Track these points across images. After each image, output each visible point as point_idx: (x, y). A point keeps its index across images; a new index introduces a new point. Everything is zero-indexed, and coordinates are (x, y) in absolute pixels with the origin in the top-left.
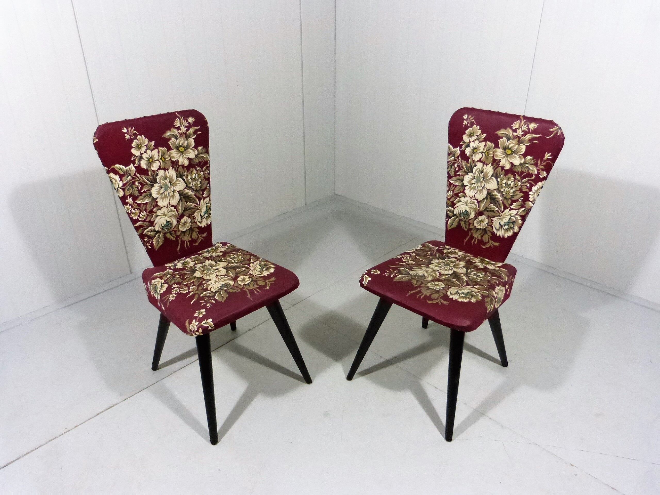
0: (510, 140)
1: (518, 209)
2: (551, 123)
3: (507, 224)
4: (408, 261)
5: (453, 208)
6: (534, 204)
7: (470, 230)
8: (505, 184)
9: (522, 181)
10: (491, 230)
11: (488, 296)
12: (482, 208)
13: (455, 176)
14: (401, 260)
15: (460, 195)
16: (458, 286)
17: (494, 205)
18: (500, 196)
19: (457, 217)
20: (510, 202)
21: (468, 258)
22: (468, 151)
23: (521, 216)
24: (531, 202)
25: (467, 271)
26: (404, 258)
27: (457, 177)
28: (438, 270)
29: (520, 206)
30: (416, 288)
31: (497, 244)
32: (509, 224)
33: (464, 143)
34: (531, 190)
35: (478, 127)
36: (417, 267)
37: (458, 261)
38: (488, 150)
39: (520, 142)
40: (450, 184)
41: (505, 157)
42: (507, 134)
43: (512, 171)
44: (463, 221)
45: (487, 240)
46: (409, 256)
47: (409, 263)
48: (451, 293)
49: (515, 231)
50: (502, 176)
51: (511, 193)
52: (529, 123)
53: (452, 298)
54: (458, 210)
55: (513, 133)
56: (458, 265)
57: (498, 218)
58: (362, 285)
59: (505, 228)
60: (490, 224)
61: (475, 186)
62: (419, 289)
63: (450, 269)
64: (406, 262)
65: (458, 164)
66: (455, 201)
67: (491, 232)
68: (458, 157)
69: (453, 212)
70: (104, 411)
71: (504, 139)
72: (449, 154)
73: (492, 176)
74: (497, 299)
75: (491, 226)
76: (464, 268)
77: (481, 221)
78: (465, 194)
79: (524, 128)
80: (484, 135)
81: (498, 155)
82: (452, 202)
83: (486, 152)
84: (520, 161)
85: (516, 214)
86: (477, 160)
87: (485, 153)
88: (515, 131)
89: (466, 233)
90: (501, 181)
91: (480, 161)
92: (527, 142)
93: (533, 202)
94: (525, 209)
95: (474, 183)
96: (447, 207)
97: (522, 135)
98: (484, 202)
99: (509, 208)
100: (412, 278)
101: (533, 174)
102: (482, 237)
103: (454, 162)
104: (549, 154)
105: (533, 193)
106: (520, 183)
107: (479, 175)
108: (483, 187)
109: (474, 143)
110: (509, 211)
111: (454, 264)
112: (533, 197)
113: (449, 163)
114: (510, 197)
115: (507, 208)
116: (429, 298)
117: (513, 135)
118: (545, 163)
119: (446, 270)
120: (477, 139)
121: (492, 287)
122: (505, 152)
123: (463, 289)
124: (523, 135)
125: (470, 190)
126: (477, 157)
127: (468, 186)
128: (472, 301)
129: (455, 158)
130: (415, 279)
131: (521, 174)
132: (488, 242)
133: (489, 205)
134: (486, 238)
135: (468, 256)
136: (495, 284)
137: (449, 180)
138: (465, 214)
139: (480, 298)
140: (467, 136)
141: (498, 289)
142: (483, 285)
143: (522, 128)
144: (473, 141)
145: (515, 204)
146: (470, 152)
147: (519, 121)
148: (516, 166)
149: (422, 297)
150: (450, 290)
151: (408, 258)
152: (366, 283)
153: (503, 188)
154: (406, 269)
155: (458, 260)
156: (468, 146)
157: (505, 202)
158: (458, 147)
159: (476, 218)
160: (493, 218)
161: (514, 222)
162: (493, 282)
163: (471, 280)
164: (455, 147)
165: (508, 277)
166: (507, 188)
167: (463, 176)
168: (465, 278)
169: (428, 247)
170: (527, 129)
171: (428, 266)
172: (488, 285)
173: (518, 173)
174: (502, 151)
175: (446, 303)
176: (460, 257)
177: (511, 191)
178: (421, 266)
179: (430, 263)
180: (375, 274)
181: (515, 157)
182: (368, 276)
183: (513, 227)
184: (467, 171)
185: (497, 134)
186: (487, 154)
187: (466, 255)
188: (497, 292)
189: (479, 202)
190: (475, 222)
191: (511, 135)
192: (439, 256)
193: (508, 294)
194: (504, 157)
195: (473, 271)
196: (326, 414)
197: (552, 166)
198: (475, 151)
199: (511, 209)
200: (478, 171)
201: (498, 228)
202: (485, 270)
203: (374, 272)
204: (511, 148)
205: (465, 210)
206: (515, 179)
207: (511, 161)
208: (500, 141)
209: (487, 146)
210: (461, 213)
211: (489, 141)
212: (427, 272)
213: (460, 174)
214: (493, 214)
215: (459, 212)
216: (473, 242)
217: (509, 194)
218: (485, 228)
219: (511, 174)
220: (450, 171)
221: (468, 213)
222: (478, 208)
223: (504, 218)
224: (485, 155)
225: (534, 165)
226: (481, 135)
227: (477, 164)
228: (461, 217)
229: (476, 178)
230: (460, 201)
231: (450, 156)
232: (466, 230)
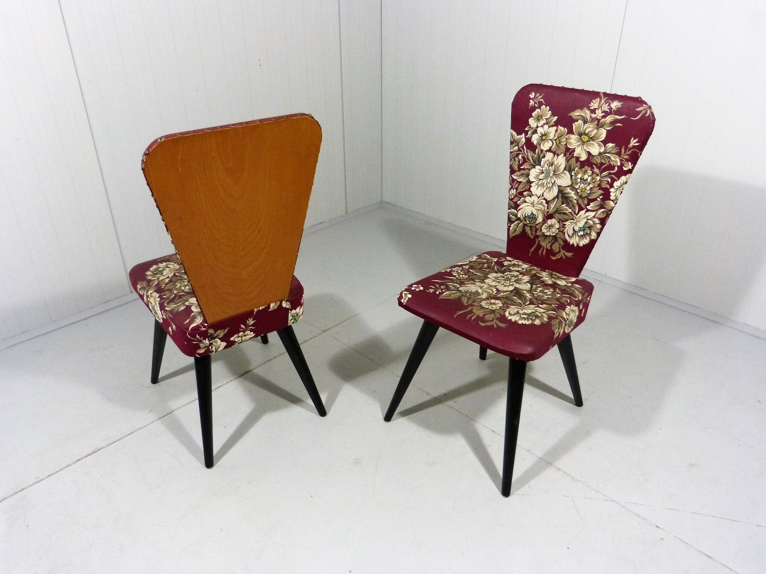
0: (587, 123)
1: (597, 210)
2: (639, 101)
3: (583, 229)
4: (459, 275)
5: (517, 210)
6: (616, 204)
7: (537, 237)
8: (581, 179)
9: (602, 175)
10: (563, 238)
11: (556, 318)
12: (551, 209)
13: (520, 170)
14: (450, 274)
15: (525, 193)
16: (520, 305)
17: (566, 206)
18: (574, 194)
19: (521, 221)
20: (586, 202)
21: (534, 272)
22: (535, 139)
23: (600, 219)
24: (613, 201)
25: (532, 287)
26: (454, 271)
27: (522, 172)
28: (496, 286)
29: (598, 206)
30: (467, 307)
31: (569, 255)
32: (585, 229)
33: (530, 129)
34: (612, 186)
35: (548, 108)
36: (470, 282)
37: (521, 276)
38: (560, 137)
39: (599, 125)
40: (513, 180)
41: (581, 146)
42: (584, 115)
43: (589, 163)
44: (528, 226)
45: (558, 250)
46: (461, 269)
47: (460, 277)
48: (510, 314)
49: (593, 238)
50: (576, 169)
51: (588, 190)
52: (610, 102)
53: (511, 320)
54: (522, 213)
55: (591, 114)
56: (521, 280)
57: (571, 222)
58: (400, 304)
59: (579, 234)
60: (562, 229)
61: (543, 182)
62: (470, 308)
63: (510, 285)
64: (456, 276)
65: (523, 155)
66: (519, 202)
67: (561, 239)
68: (522, 147)
69: (516, 216)
70: (86, 457)
71: (580, 122)
72: (512, 143)
73: (565, 169)
74: (567, 322)
75: (562, 232)
76: (528, 284)
77: (551, 226)
78: (531, 192)
79: (604, 108)
80: (555, 118)
81: (572, 143)
82: (516, 203)
83: (558, 139)
84: (599, 149)
85: (594, 217)
86: (546, 150)
87: (555, 140)
88: (593, 111)
89: (532, 242)
90: (575, 175)
91: (550, 150)
92: (608, 125)
93: (615, 201)
94: (605, 210)
95: (542, 178)
96: (509, 209)
97: (602, 116)
98: (554, 201)
99: (586, 210)
100: (463, 295)
101: (615, 166)
102: (551, 246)
103: (518, 152)
104: (636, 140)
105: (615, 190)
106: (598, 178)
107: (548, 169)
108: (554, 184)
109: (543, 128)
110: (585, 213)
111: (516, 278)
112: (615, 195)
113: (511, 155)
114: (586, 195)
115: (583, 209)
116: (482, 319)
117: (591, 117)
118: (630, 152)
119: (505, 286)
120: (547, 123)
121: (562, 307)
122: (581, 139)
123: (525, 309)
124: (604, 117)
125: (537, 188)
126: (546, 146)
127: (534, 183)
128: (536, 323)
129: (519, 148)
130: (465, 296)
131: (599, 166)
132: (559, 252)
133: (561, 205)
134: (556, 247)
135: (534, 269)
136: (566, 304)
137: (511, 176)
138: (531, 218)
139: (546, 319)
140: (534, 119)
141: (569, 309)
142: (551, 304)
143: (602, 108)
144: (542, 126)
145: (592, 204)
146: (537, 139)
147: (598, 99)
148: (594, 156)
149: (473, 318)
150: (508, 310)
151: (459, 271)
152: (406, 302)
153: (578, 184)
154: (455, 284)
155: (521, 274)
156: (535, 132)
157: (580, 202)
158: (523, 134)
159: (544, 222)
160: (564, 222)
161: (592, 226)
162: (563, 300)
163: (536, 298)
164: (519, 133)
165: (583, 295)
166: (583, 184)
167: (529, 170)
168: (528, 295)
169: (485, 258)
170: (608, 109)
171: (483, 281)
172: (556, 304)
174: (577, 138)
175: (502, 325)
176: (524, 270)
177: (588, 188)
178: (474, 281)
179: (486, 278)
180: (417, 290)
181: (593, 145)
182: (409, 293)
183: (590, 232)
184: (534, 164)
185: (571, 116)
186: (558, 142)
187: (532, 268)
188: (568, 313)
189: (548, 202)
190: (544, 227)
191: (588, 117)
192: (498, 269)
193: (582, 316)
194: (579, 146)
195: (539, 287)
196: (357, 462)
197: (639, 155)
198: (544, 138)
199: (588, 211)
200: (547, 163)
201: (571, 235)
202: (554, 286)
203: (416, 287)
204: (588, 133)
205: (531, 213)
206: (593, 173)
207: (588, 150)
208: (575, 126)
209: (559, 131)
210: (526, 217)
211: (561, 126)
212: (481, 287)
213: (525, 168)
214: (566, 217)
215: (524, 215)
216: (540, 252)
217: (586, 191)
218: (555, 234)
219: (588, 167)
220: (513, 164)
221: (535, 216)
222: (547, 210)
223: (579, 221)
224: (556, 142)
225: (616, 154)
226: (552, 118)
227: (545, 155)
228: (526, 221)
229: (544, 172)
230: (525, 202)
231: (513, 145)
232: (532, 237)
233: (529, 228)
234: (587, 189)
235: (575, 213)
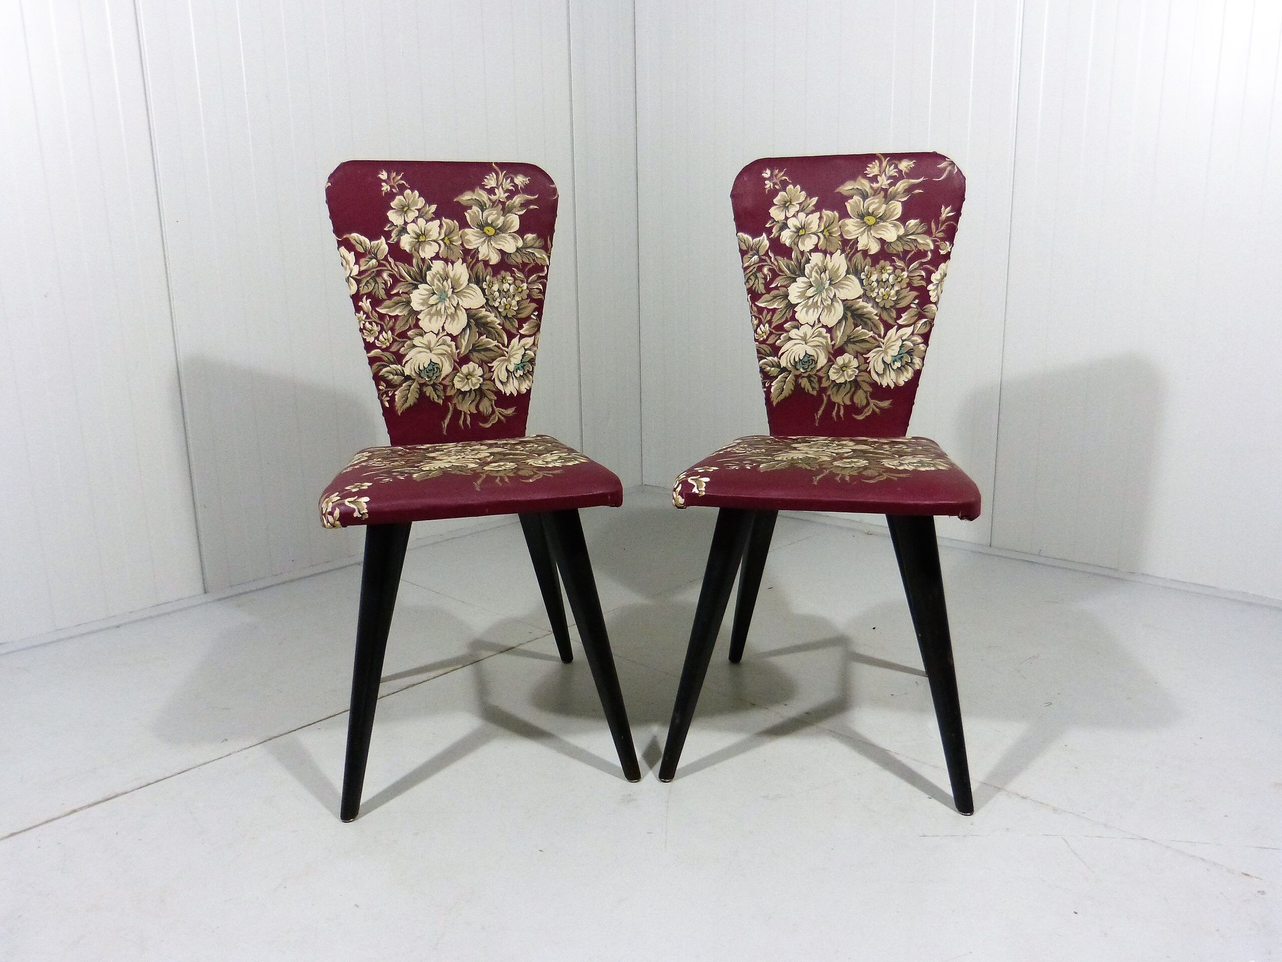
0: (867, 197)
1: (914, 323)
2: (936, 157)
3: (898, 357)
5: (778, 357)
6: (937, 308)
7: (823, 390)
8: (877, 281)
9: (910, 268)
10: (868, 380)
12: (839, 339)
13: (769, 291)
14: (734, 453)
15: (786, 326)
16: (889, 459)
17: (863, 328)
18: (872, 307)
19: (790, 372)
20: (894, 314)
22: (786, 237)
23: (921, 336)
24: (935, 303)
27: (774, 292)
29: (915, 315)
31: (886, 404)
32: (902, 357)
33: (775, 223)
34: (929, 281)
35: (798, 187)
38: (829, 226)
39: (888, 197)
40: (761, 310)
41: (866, 232)
42: (860, 188)
43: (885, 254)
44: (804, 377)
45: (864, 402)
48: (893, 465)
49: (917, 367)
50: (867, 268)
51: (893, 296)
52: (896, 162)
54: (788, 359)
55: (871, 184)
57: (878, 352)
59: (895, 367)
60: (863, 367)
61: (815, 300)
65: (771, 267)
66: (778, 341)
69: (779, 365)
72: (743, 253)
73: (848, 272)
75: (865, 371)
77: (844, 367)
78: (798, 321)
79: (889, 172)
80: (815, 200)
81: (851, 231)
82: (773, 345)
83: (825, 230)
84: (896, 232)
85: (912, 334)
86: (808, 251)
87: (822, 232)
88: (874, 179)
89: (818, 400)
90: (867, 277)
91: (816, 249)
92: (902, 195)
94: (926, 320)
95: (811, 295)
96: (760, 359)
97: (889, 184)
98: (840, 327)
99: (896, 326)
100: (793, 464)
101: (928, 251)
102: (852, 399)
103: (760, 264)
104: (949, 209)
105: (935, 287)
106: (905, 274)
107: (819, 279)
108: (834, 299)
109: (797, 218)
110: (897, 332)
112: (936, 294)
113: (748, 271)
114: (892, 304)
115: (892, 327)
117: (871, 187)
118: (943, 227)
122: (864, 222)
124: (892, 185)
125: (807, 312)
126: (807, 244)
127: (800, 305)
129: (760, 257)
130: (799, 464)
131: (903, 256)
132: (868, 404)
133: (854, 330)
134: (860, 398)
137: (757, 306)
138: (806, 362)
140: (779, 208)
144: (794, 216)
145: (906, 315)
146: (791, 237)
147: (876, 162)
148: (890, 243)
153: (874, 290)
156: (784, 226)
157: (885, 316)
158: (764, 234)
159: (831, 363)
160: (866, 354)
161: (912, 349)
164: (755, 234)
166: (883, 287)
167: (787, 288)
170: (896, 172)
173: (897, 256)
174: (857, 222)
177: (893, 292)
181: (885, 227)
183: (911, 359)
184: (792, 276)
185: (839, 193)
186: (827, 234)
189: (829, 330)
190: (831, 371)
191: (868, 189)
194: (863, 232)
197: (955, 230)
198: (802, 232)
199: (900, 327)
200: (814, 270)
201: (881, 371)
203: (702, 470)
204: (873, 212)
205: (804, 354)
206: (895, 268)
207: (879, 236)
208: (849, 205)
209: (825, 218)
210: (796, 363)
211: (826, 209)
213: (779, 286)
214: (866, 346)
215: (792, 361)
216: (834, 414)
217: (890, 298)
218: (854, 378)
219: (885, 260)
220: (754, 286)
221: (812, 358)
222: (831, 342)
223: (889, 347)
224: (824, 236)
225: (925, 233)
226: (809, 201)
227: (810, 258)
228: (798, 370)
229: (814, 285)
230: (790, 339)
231: (749, 255)
232: (815, 393)
233: (805, 380)
234: (891, 295)
235: (879, 336)
